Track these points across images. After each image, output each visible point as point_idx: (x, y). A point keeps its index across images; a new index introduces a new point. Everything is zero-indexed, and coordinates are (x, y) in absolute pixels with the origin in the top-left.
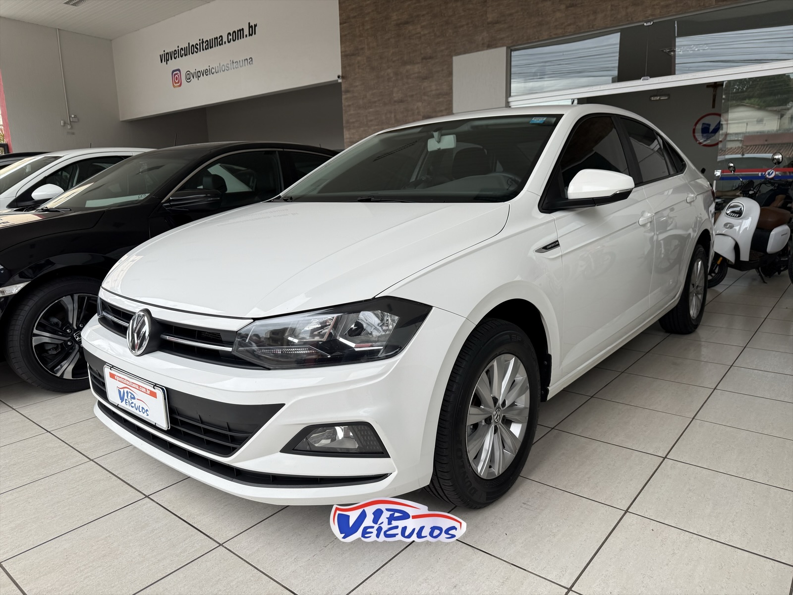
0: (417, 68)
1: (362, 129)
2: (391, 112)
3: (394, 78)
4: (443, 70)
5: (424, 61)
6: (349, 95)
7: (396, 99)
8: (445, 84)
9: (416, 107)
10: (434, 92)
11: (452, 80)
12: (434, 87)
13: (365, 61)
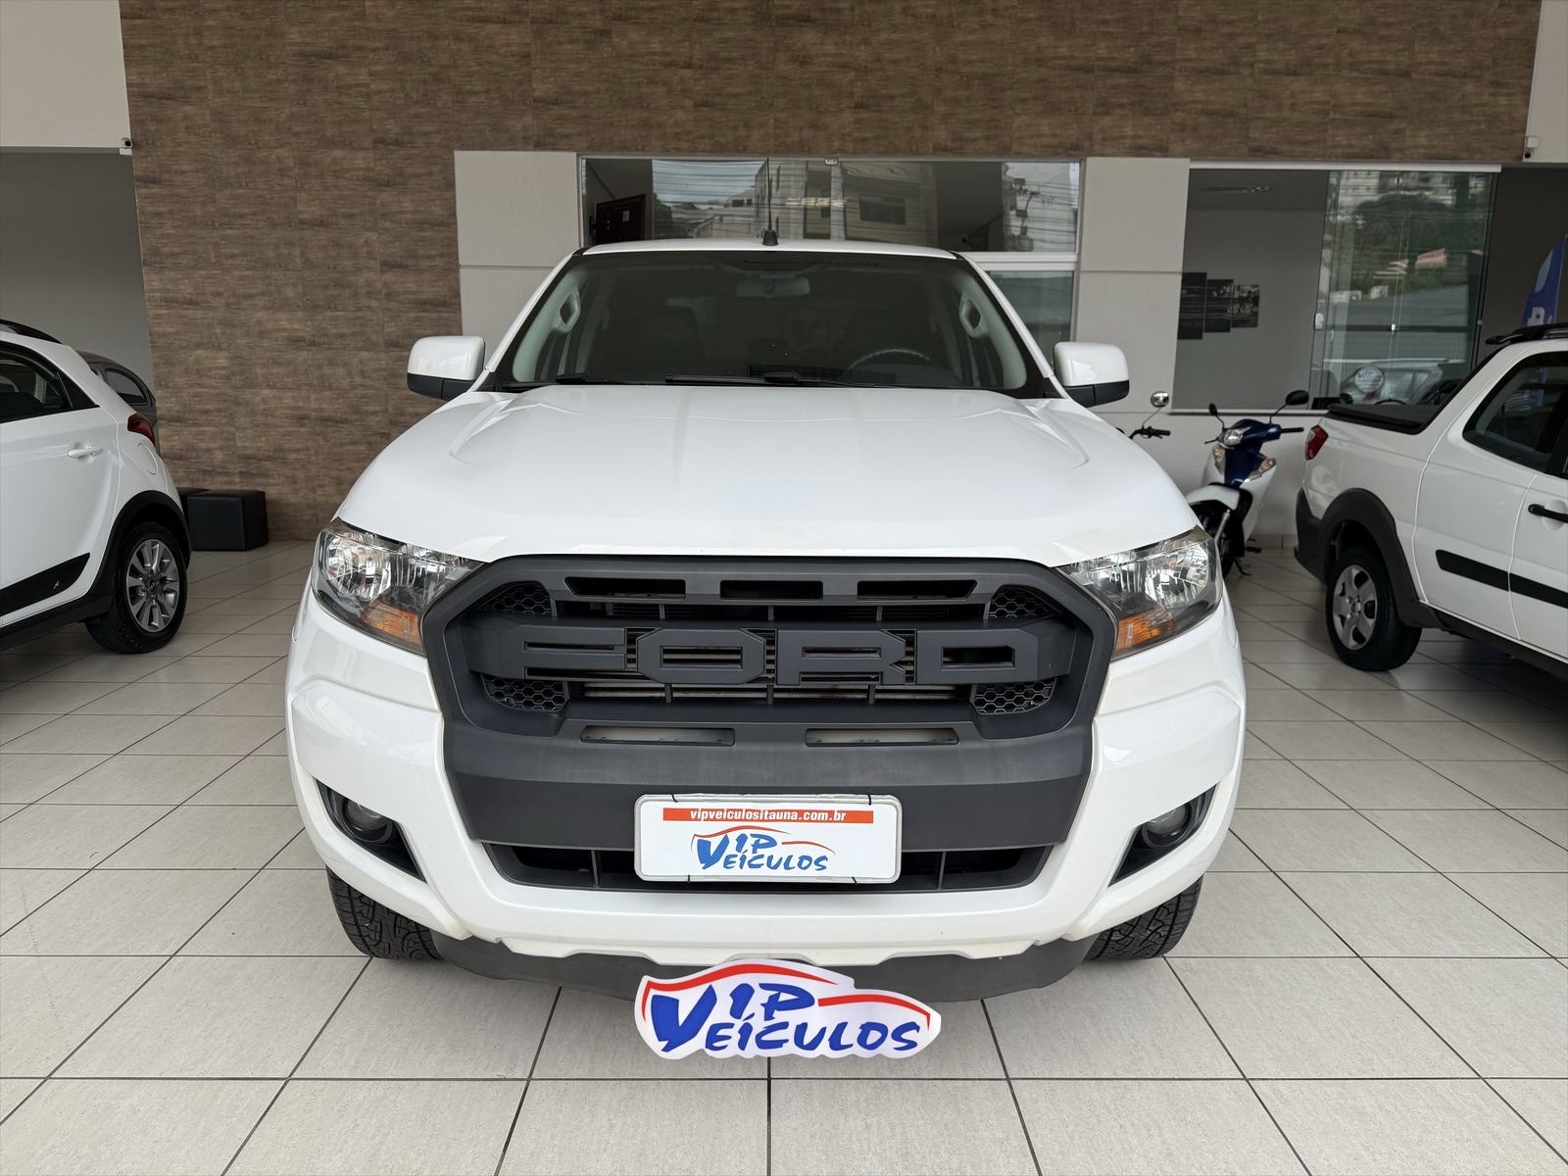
0: (360, 160)
1: (202, 272)
2: (290, 244)
3: (296, 171)
4: (430, 174)
5: (380, 145)
6: (155, 190)
7: (302, 216)
8: (438, 202)
9: (362, 240)
10: (409, 216)
11: (454, 197)
12: (408, 206)
13: (208, 118)
